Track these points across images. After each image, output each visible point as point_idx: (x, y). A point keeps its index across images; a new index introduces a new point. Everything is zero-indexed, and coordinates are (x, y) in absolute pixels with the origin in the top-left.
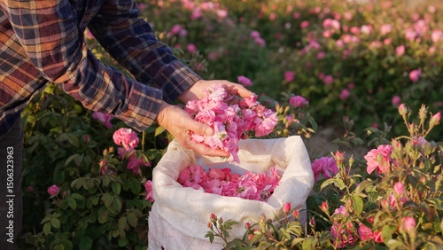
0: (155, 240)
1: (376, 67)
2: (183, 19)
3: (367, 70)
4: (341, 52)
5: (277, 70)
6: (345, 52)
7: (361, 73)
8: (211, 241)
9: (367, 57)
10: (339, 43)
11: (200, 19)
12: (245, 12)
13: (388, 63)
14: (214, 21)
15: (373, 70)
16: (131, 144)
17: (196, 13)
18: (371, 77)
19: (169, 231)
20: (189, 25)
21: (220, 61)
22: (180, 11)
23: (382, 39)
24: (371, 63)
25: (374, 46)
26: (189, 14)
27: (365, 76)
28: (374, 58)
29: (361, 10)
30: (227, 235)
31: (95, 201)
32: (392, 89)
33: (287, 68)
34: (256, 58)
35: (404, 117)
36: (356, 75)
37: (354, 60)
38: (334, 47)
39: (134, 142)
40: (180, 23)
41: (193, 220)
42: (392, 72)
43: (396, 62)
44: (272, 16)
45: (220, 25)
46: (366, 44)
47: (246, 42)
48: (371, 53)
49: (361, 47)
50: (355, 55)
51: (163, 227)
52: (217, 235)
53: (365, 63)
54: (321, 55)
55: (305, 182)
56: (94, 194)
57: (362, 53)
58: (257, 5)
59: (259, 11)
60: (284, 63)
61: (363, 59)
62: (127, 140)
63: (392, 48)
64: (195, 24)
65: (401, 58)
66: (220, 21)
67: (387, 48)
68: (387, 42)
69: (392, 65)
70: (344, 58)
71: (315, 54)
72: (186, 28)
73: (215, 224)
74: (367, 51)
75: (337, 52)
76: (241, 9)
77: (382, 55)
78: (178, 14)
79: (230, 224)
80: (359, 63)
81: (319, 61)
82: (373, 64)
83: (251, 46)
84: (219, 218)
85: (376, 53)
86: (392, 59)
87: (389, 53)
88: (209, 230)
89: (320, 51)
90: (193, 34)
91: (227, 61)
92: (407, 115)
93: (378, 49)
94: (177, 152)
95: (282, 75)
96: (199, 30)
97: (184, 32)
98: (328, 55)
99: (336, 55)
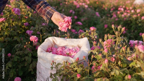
0: (38, 70)
1: (134, 23)
2: (74, 8)
3: (132, 24)
4: (123, 19)
5: (102, 24)
6: (125, 18)
7: (130, 25)
8: (52, 69)
9: (132, 20)
10: (123, 15)
11: (79, 8)
12: (97, 7)
13: (139, 21)
14: (84, 9)
15: (134, 24)
16: (35, 41)
17: (78, 6)
18: (133, 27)
19: (42, 67)
20: (76, 10)
21: (85, 21)
22: (73, 5)
23: (137, 14)
24: (133, 22)
25: (134, 16)
26: (75, 6)
27: (131, 26)
28: (134, 20)
29: (135, 6)
30: (57, 68)
31: (23, 59)
32: (140, 31)
33: (105, 23)
34: (97, 21)
35: (114, 29)
36: (128, 26)
37: (127, 21)
38: (121, 17)
39: (36, 40)
40: (72, 9)
41: (48, 63)
42: (140, 25)
43: (141, 21)
44: (106, 9)
45: (86, 10)
46: (132, 16)
47: (94, 16)
48: (133, 19)
49: (130, 17)
50: (128, 19)
51: (40, 66)
52: (54, 68)
53: (131, 22)
54: (117, 19)
55: (86, 52)
56: (23, 57)
57: (130, 19)
58: (101, 5)
59: (102, 7)
60: (104, 22)
61: (130, 20)
62: (34, 39)
63: (140, 17)
64: (77, 10)
65: (143, 20)
66: (86, 9)
67: (138, 17)
68: (139, 15)
69: (140, 23)
70: (124, 20)
71: (115, 19)
72: (75, 11)
73: (54, 64)
74: (132, 18)
75: (122, 18)
76: (96, 6)
77: (137, 19)
78: (72, 6)
79: (59, 64)
80: (129, 22)
81: (116, 21)
82: (134, 22)
83: (95, 17)
84: (55, 62)
85: (135, 19)
86: (140, 21)
87: (139, 18)
88: (52, 66)
89: (116, 18)
90: (77, 13)
91: (87, 21)
92: (115, 28)
93: (135, 18)
94: (47, 42)
95: (104, 26)
96: (78, 11)
97: (74, 12)
98: (119, 19)
99: (121, 19)
